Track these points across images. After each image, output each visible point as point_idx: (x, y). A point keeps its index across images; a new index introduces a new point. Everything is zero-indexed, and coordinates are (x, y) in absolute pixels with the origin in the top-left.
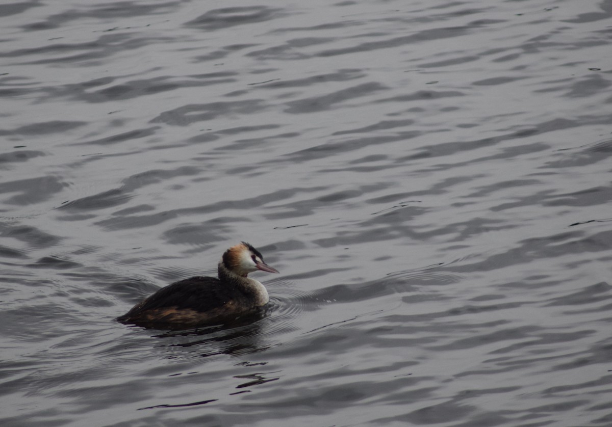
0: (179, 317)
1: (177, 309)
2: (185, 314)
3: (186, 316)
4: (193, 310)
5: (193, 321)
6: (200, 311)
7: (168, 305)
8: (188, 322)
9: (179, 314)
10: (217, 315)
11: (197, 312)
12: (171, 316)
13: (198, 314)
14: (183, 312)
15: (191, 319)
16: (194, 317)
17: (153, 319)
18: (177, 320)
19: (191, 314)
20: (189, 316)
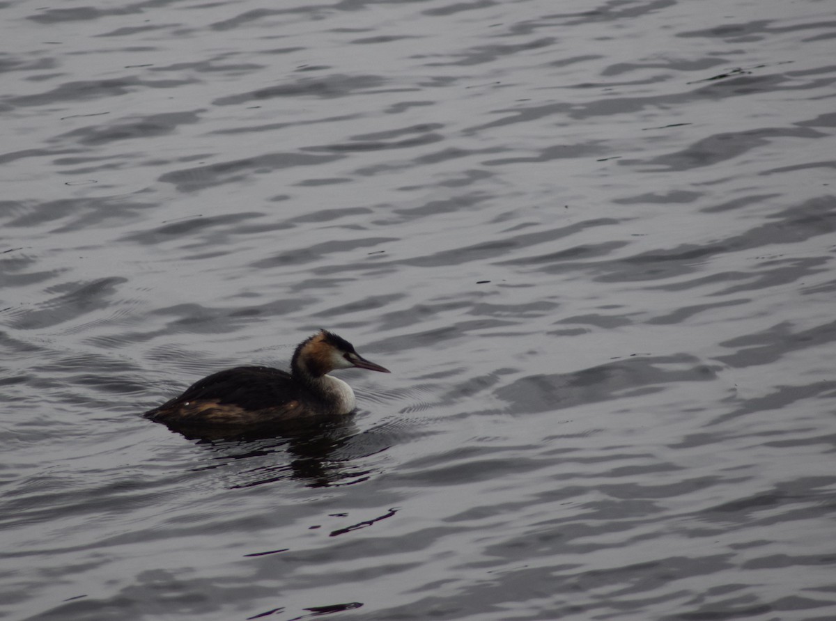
0: (220, 414)
1: (219, 404)
2: (229, 411)
3: (229, 414)
4: (239, 406)
5: (237, 421)
6: (248, 409)
7: (208, 397)
8: (230, 422)
9: (220, 410)
10: (271, 418)
11: (245, 410)
12: (210, 411)
13: (245, 413)
14: (226, 408)
15: (235, 418)
16: (240, 416)
17: (186, 414)
18: (216, 418)
19: (236, 412)
20: (233, 414)
